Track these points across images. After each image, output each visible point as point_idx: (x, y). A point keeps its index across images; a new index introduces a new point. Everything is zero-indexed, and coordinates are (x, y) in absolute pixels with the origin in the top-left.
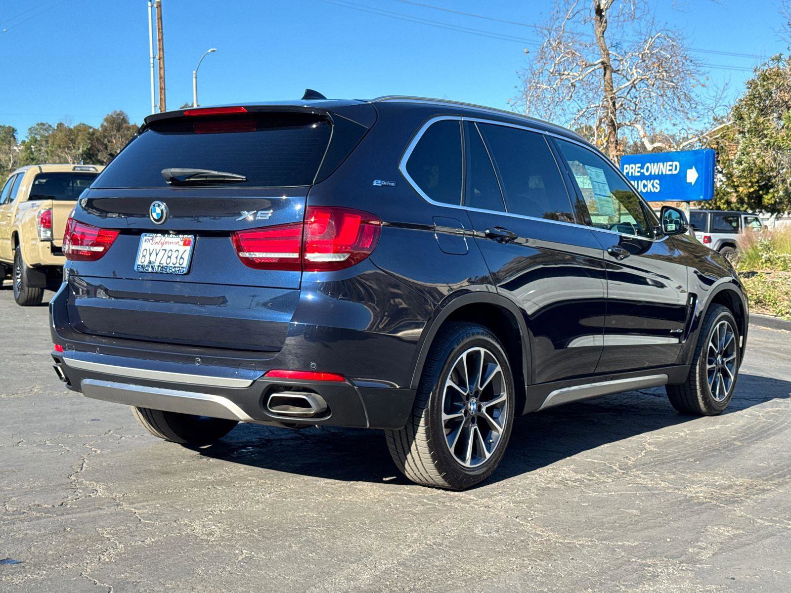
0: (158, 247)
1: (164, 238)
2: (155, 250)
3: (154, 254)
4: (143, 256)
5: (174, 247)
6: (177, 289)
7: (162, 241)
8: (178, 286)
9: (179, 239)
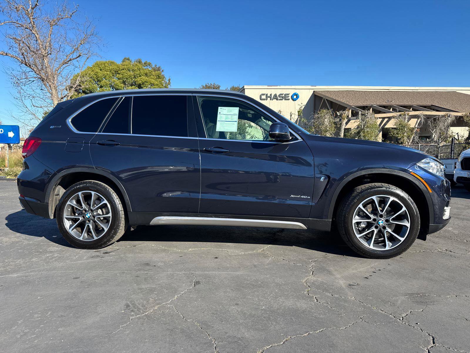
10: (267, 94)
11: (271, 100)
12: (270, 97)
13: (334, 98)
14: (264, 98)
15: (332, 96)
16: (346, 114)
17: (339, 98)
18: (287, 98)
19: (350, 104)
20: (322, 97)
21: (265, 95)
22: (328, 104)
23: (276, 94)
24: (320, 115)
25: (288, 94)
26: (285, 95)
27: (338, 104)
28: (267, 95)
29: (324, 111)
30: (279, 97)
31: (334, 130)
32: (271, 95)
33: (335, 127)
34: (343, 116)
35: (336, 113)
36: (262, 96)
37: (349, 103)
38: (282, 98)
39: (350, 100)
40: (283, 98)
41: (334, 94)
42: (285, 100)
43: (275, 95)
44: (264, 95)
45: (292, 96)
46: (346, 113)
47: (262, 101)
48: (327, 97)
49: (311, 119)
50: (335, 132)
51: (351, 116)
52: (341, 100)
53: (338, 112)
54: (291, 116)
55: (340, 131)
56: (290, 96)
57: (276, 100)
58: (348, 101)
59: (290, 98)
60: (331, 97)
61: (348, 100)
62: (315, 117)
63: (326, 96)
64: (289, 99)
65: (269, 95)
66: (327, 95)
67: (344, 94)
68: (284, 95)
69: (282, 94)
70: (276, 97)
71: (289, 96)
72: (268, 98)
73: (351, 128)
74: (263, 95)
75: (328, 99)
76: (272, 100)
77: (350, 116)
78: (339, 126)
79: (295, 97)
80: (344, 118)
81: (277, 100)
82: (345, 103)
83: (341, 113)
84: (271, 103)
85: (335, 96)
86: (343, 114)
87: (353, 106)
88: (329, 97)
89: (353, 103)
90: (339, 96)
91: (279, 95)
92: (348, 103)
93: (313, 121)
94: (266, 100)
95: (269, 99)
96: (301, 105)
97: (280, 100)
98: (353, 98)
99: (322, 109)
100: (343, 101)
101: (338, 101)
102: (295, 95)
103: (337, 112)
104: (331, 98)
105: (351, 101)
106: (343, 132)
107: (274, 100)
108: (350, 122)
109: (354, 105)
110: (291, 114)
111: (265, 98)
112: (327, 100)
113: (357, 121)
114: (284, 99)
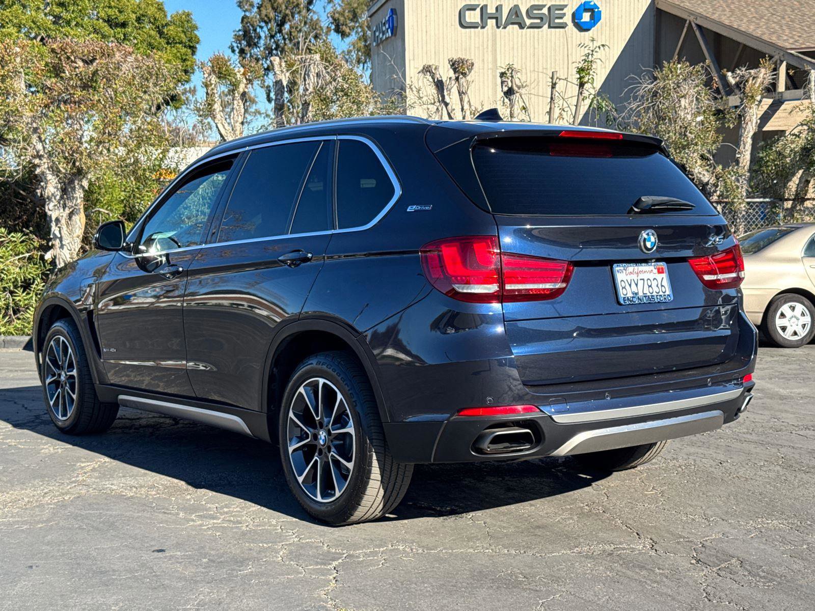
0: (634, 277)
1: (636, 268)
2: (632, 281)
3: (633, 285)
4: (623, 288)
5: (651, 276)
6: (666, 318)
7: (636, 271)
8: (665, 314)
9: (652, 268)
10: (486, 6)
11: (498, 27)
12: (497, 18)
13: (727, 22)
14: (473, 21)
15: (720, 15)
16: (759, 80)
17: (745, 20)
18: (557, 21)
19: (780, 43)
20: (684, 16)
21: (478, 10)
22: (706, 44)
23: (516, 6)
24: (661, 84)
25: (562, 8)
26: (549, 9)
27: (739, 43)
28: (483, 9)
29: (676, 69)
30: (529, 17)
31: (714, 143)
32: (499, 9)
33: (718, 131)
34: (747, 89)
35: (723, 78)
36: (467, 13)
37: (779, 37)
38: (538, 21)
39: (784, 28)
40: (542, 19)
41: (728, 6)
42: (550, 27)
43: (515, 11)
44: (474, 9)
45: (574, 16)
46: (761, 75)
47: (468, 30)
48: (702, 17)
49: (627, 98)
50: (718, 149)
51: (787, 88)
52: (751, 29)
53: (729, 74)
54: (554, 86)
55: (738, 146)
56: (569, 12)
57: (516, 27)
58: (774, 33)
59: (568, 19)
60: (715, 17)
61: (777, 27)
62: (641, 92)
63: (698, 16)
64: (563, 26)
65: (491, 10)
66: (700, 10)
67: (761, 6)
68: (545, 11)
69: (540, 7)
70: (517, 16)
71: (564, 14)
72: (489, 21)
73: (783, 132)
74: (472, 8)
75: (705, 24)
76: (505, 28)
77: (781, 87)
78: (732, 126)
79: (586, 17)
80: (752, 97)
81: (521, 26)
82: (765, 37)
83: (743, 76)
84: (498, 36)
85: (728, 13)
86: (747, 81)
87: (792, 52)
88: (706, 18)
89: (791, 41)
90: (744, 15)
91: (527, 11)
92: (774, 39)
93: (634, 106)
94: (483, 27)
95: (491, 23)
96: (591, 44)
97: (532, 27)
98: (792, 21)
99: (669, 63)
100: (758, 33)
101: (737, 31)
102: (586, 10)
103: (728, 71)
104: (714, 21)
105: (787, 31)
106: (749, 147)
107: (511, 26)
108: (783, 107)
109: (797, 45)
110: (552, 78)
111: (478, 20)
112: (699, 27)
113: (802, 108)
114: (546, 26)
